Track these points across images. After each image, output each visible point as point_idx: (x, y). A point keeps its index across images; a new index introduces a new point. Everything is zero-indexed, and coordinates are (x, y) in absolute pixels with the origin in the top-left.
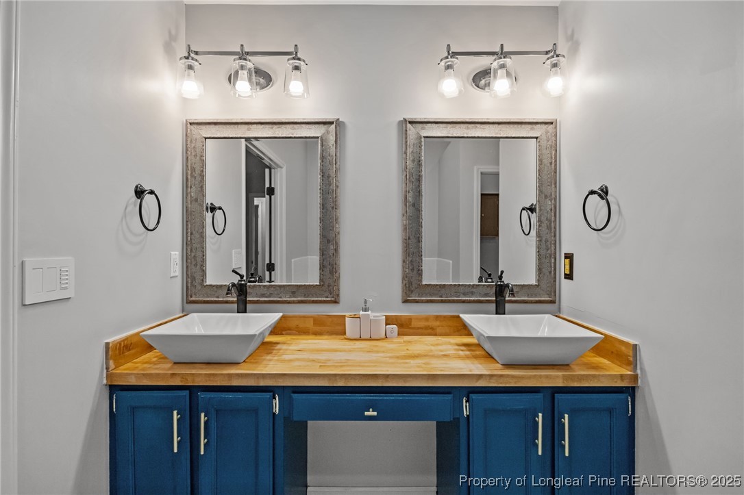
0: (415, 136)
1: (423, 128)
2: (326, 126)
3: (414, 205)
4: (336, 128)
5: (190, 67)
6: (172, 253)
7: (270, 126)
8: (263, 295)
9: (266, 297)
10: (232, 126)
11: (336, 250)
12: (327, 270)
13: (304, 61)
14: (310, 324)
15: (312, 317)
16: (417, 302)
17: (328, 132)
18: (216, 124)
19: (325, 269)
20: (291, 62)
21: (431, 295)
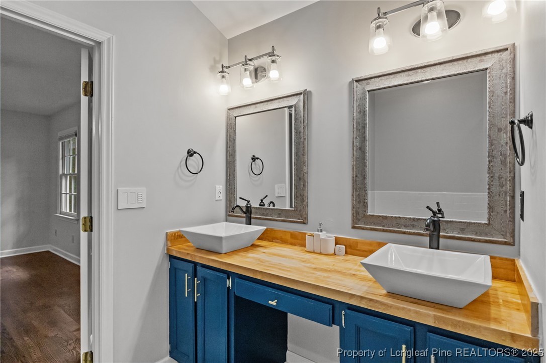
0: (361, 92)
1: (368, 84)
2: (298, 96)
3: (360, 149)
4: (304, 96)
5: (223, 77)
6: (217, 186)
7: (266, 103)
8: (263, 215)
9: (264, 216)
10: (248, 107)
11: (304, 185)
12: (299, 199)
13: (278, 56)
14: (288, 237)
15: (289, 232)
16: (363, 229)
17: (299, 100)
18: (240, 107)
19: (298, 199)
20: (270, 58)
21: (375, 224)
